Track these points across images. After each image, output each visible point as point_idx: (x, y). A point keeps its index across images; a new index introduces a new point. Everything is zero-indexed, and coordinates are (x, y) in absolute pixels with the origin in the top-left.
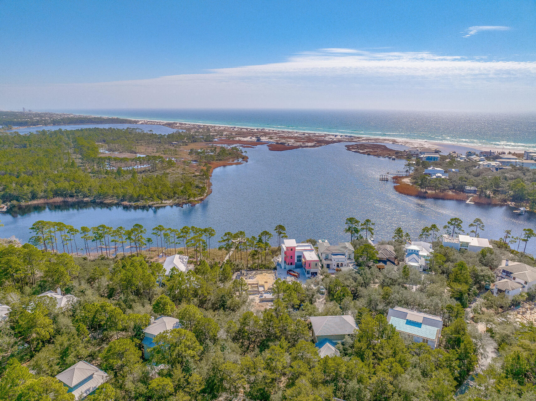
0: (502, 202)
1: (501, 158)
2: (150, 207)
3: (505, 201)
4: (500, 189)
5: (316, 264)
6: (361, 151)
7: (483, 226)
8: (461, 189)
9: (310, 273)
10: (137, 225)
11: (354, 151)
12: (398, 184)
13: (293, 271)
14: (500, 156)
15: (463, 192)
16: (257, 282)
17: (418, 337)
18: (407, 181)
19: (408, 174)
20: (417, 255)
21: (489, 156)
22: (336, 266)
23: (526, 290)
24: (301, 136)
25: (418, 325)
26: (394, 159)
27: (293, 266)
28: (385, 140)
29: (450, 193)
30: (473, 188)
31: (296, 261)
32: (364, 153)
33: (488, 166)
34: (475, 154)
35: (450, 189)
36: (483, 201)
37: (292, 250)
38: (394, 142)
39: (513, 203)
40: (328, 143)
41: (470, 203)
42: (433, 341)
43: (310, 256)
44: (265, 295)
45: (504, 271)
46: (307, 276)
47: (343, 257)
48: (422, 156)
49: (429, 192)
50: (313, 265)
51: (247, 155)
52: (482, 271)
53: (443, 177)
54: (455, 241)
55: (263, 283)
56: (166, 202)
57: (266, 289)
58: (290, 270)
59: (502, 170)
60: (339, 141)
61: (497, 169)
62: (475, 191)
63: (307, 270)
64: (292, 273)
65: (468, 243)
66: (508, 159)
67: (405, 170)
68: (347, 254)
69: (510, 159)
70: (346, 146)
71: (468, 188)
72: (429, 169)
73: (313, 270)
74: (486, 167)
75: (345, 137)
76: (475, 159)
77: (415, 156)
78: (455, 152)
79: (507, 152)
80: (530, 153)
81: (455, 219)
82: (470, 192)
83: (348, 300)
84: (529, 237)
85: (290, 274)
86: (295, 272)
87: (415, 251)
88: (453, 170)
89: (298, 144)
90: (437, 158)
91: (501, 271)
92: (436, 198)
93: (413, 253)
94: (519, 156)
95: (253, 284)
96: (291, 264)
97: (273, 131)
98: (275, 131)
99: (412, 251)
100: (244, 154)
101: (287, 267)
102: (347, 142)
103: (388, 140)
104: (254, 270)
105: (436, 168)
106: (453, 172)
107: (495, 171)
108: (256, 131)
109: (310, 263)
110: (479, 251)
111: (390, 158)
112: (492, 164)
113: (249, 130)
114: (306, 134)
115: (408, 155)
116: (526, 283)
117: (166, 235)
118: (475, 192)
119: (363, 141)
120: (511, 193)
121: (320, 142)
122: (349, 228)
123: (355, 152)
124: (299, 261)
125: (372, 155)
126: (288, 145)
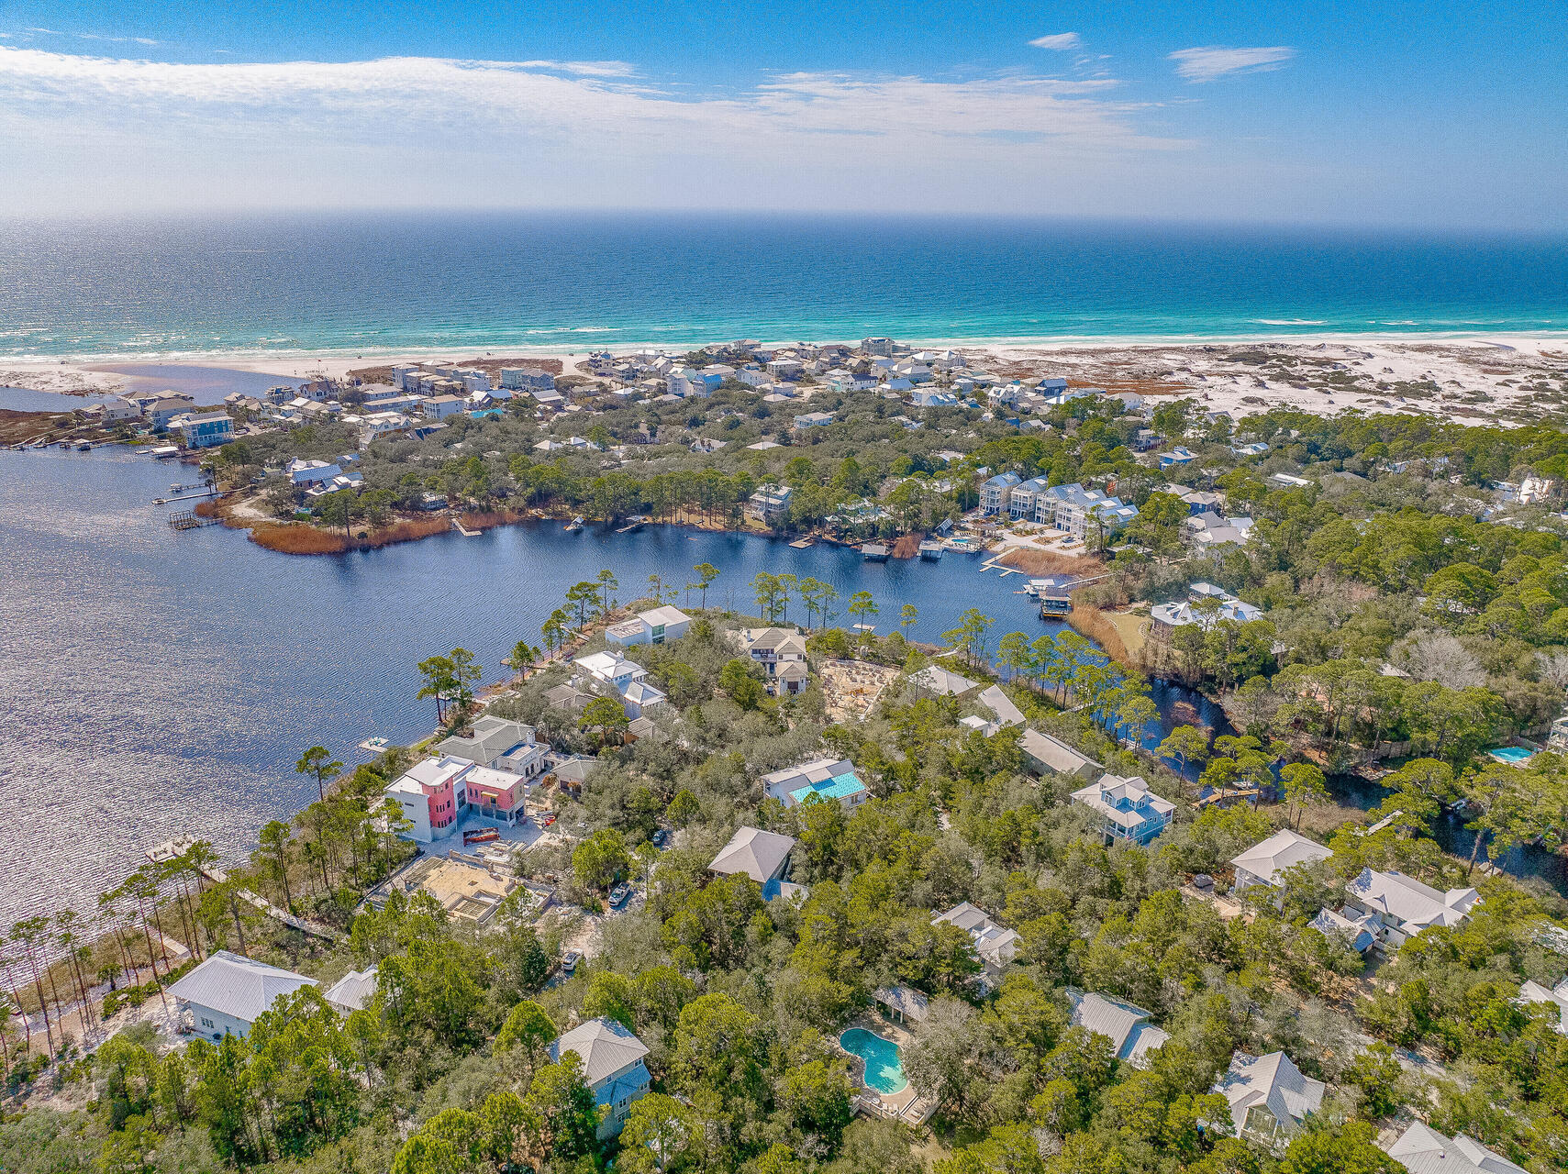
0: (520, 514)
3: (521, 511)
5: (521, 791)
9: (514, 815)
14: (360, 389)
18: (248, 512)
19: (214, 490)
21: (329, 392)
27: (455, 823)
30: (438, 496)
31: (457, 809)
33: (386, 427)
37: (445, 786)
39: (540, 511)
42: (864, 793)
43: (495, 779)
46: (510, 823)
48: (176, 425)
50: (514, 795)
53: (355, 484)
55: (472, 889)
58: (468, 834)
61: (420, 434)
63: (508, 811)
64: (474, 836)
65: (664, 625)
71: (428, 498)
72: (296, 468)
74: (383, 430)
76: (312, 408)
77: (135, 427)
82: (434, 505)
85: (474, 841)
86: (482, 831)
87: (625, 676)
88: (348, 457)
90: (226, 425)
91: (754, 653)
93: (626, 681)
96: (452, 820)
99: (620, 678)
101: (443, 832)
105: (313, 464)
109: (510, 796)
111: (65, 447)
112: (392, 421)
124: (462, 803)
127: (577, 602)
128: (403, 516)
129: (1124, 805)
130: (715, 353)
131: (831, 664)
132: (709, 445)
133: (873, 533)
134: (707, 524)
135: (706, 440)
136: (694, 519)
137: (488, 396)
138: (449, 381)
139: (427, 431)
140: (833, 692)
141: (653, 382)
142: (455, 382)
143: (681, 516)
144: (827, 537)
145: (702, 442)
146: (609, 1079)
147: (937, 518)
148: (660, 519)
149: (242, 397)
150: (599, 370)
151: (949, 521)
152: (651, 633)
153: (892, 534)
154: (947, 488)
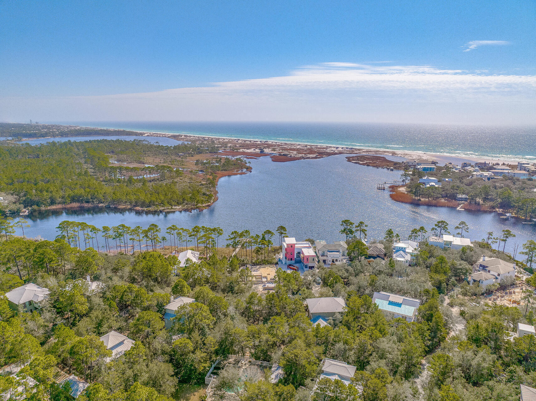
0: (491, 209)
1: (495, 169)
2: (161, 212)
4: (490, 197)
5: (313, 260)
6: (361, 163)
7: (468, 228)
8: (453, 197)
9: (308, 267)
10: (153, 225)
11: (354, 163)
12: (394, 193)
13: (293, 266)
14: (494, 167)
15: (455, 199)
16: (260, 274)
17: (398, 314)
18: (403, 190)
19: (404, 183)
20: (404, 251)
21: (483, 167)
22: (331, 261)
23: (499, 281)
24: (303, 148)
25: (399, 305)
26: (392, 170)
27: (293, 261)
28: (385, 152)
29: (443, 200)
30: (464, 196)
31: (295, 257)
32: (363, 164)
33: (481, 176)
34: (470, 165)
35: (442, 197)
36: (473, 208)
37: (292, 246)
38: (394, 154)
39: (501, 210)
40: (329, 154)
41: (460, 209)
43: (308, 252)
44: (267, 285)
45: (481, 265)
46: (305, 269)
47: (338, 253)
48: (419, 167)
49: (422, 199)
50: (310, 259)
52: (461, 265)
53: (437, 186)
54: (440, 241)
55: (266, 275)
56: (175, 207)
57: (269, 279)
58: (290, 265)
59: (493, 180)
60: (340, 153)
61: (489, 179)
63: (305, 264)
64: (292, 267)
65: (451, 242)
66: (501, 169)
68: (341, 251)
69: (503, 169)
70: (346, 158)
71: (460, 196)
72: (423, 178)
73: (310, 265)
74: (479, 177)
75: (346, 149)
76: (470, 170)
78: (451, 163)
79: (501, 163)
80: (523, 164)
81: (442, 222)
82: (461, 199)
83: (339, 286)
84: (507, 237)
85: (290, 268)
86: (294, 266)
87: (402, 248)
88: (447, 179)
89: (300, 155)
90: (433, 169)
92: (429, 205)
93: (401, 250)
94: (512, 167)
96: (291, 259)
97: (276, 143)
98: (278, 143)
99: (400, 248)
100: (248, 165)
101: (288, 262)
102: (348, 154)
103: (388, 152)
104: (258, 265)
105: (430, 178)
106: (447, 181)
107: (487, 180)
108: (260, 143)
110: (461, 249)
111: (388, 169)
112: (485, 174)
113: (252, 142)
114: (308, 146)
115: (405, 166)
116: (499, 275)
117: (179, 234)
118: (466, 199)
119: (364, 153)
120: (499, 200)
121: (321, 154)
122: (345, 230)
124: (298, 256)
125: (371, 166)
126: (291, 156)
152: (444, 244)
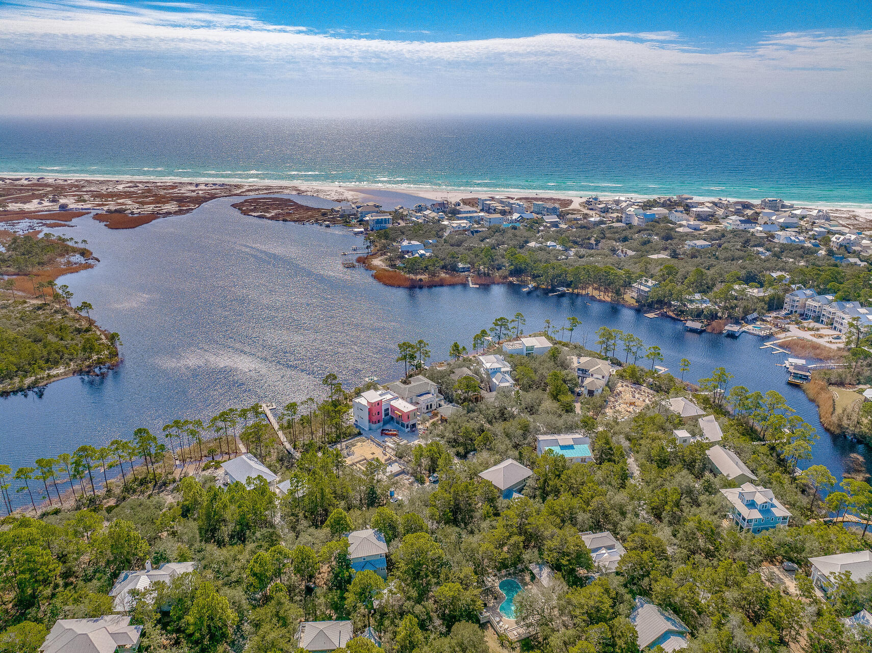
0: (504, 279)
1: (462, 212)
3: (506, 277)
5: (415, 415)
6: (268, 215)
7: (524, 320)
9: (409, 426)
11: (257, 217)
12: (374, 272)
13: (389, 430)
14: (457, 208)
15: (454, 270)
16: (363, 458)
18: (379, 263)
19: (370, 251)
22: (426, 408)
24: (132, 189)
26: (328, 226)
28: (281, 188)
30: (466, 265)
31: (383, 417)
33: (459, 228)
34: (427, 209)
37: (378, 404)
38: (300, 192)
39: (516, 279)
40: (199, 201)
41: (473, 286)
42: (590, 458)
43: (403, 406)
44: (388, 470)
45: (579, 369)
46: (407, 430)
47: (430, 396)
48: (367, 218)
50: (411, 416)
51: (87, 247)
53: (428, 254)
54: (517, 346)
60: (213, 197)
61: (473, 233)
62: (469, 268)
63: (406, 424)
64: (387, 432)
65: (533, 347)
67: (365, 246)
68: (433, 391)
69: (470, 212)
70: (234, 206)
71: (460, 265)
72: (404, 244)
73: (412, 422)
74: (457, 229)
75: (214, 187)
77: (352, 218)
79: (460, 201)
81: (502, 319)
82: (463, 270)
84: (574, 326)
85: (386, 434)
86: (391, 431)
87: (494, 369)
88: (431, 241)
89: (150, 208)
90: (389, 221)
91: (576, 370)
93: (496, 372)
95: (360, 461)
96: (379, 422)
97: (66, 181)
98: (69, 182)
99: (491, 369)
101: (374, 426)
102: (226, 196)
103: (286, 188)
105: (412, 243)
106: (432, 244)
108: (26, 182)
109: (408, 416)
111: (321, 225)
112: (461, 225)
113: (8, 181)
114: (140, 185)
115: (345, 218)
116: (603, 377)
119: (251, 193)
121: (187, 203)
123: (259, 217)
124: (387, 415)
125: (290, 221)
126: (132, 213)
127: (498, 328)
128: (446, 273)
129: (751, 505)
130: (662, 201)
131: (626, 386)
132: (626, 253)
133: (698, 315)
134: (602, 297)
135: (624, 250)
136: (596, 293)
137: (520, 216)
138: (503, 207)
139: (477, 232)
140: (617, 401)
141: (615, 215)
142: (506, 208)
143: (590, 291)
144: (671, 314)
145: (622, 251)
146: (364, 559)
147: (746, 312)
148: (576, 291)
149: (402, 208)
150: (590, 207)
151: (755, 315)
152: (525, 350)
153: (713, 316)
154: (762, 294)
